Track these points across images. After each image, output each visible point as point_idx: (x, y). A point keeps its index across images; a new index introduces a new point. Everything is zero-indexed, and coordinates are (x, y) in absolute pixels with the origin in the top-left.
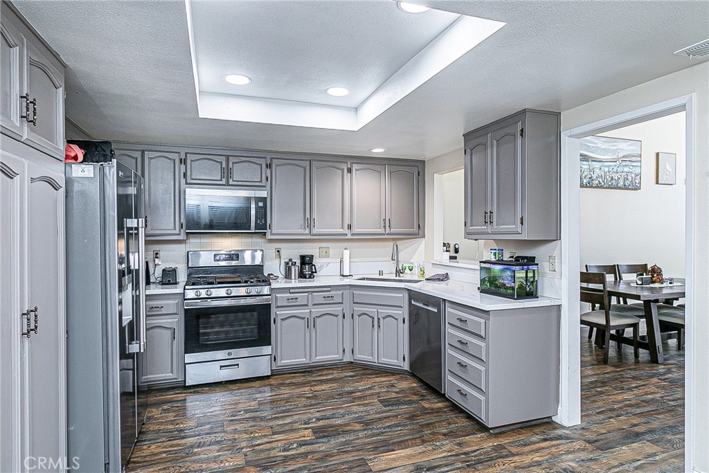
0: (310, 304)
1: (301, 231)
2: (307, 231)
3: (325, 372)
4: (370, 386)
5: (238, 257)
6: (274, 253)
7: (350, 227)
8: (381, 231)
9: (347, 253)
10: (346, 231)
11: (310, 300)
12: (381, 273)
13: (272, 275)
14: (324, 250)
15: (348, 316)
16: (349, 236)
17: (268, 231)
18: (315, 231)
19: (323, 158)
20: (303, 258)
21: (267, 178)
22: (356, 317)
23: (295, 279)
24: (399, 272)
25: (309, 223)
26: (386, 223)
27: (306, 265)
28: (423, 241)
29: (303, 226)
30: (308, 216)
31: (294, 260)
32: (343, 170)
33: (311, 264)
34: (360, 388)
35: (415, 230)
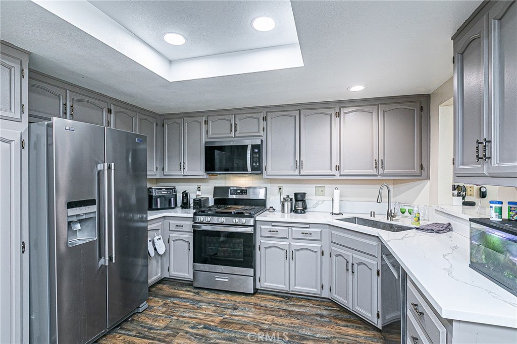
0: (290, 238)
1: (292, 172)
2: (297, 172)
3: (302, 303)
4: (329, 336)
5: (246, 192)
6: (277, 190)
7: (338, 168)
8: (374, 171)
9: (337, 193)
10: (334, 171)
11: (290, 234)
12: (372, 214)
13: (272, 208)
14: (320, 189)
15: (326, 254)
16: (337, 177)
17: (264, 172)
18: (303, 172)
19: (313, 107)
20: (296, 195)
21: (264, 128)
22: (334, 257)
23: (288, 213)
24: (390, 215)
25: (299, 165)
26: (379, 164)
27: (299, 203)
28: (428, 183)
29: (293, 168)
30: (297, 159)
31: (291, 197)
32: (331, 115)
33: (303, 201)
34: (318, 335)
35: (417, 170)
